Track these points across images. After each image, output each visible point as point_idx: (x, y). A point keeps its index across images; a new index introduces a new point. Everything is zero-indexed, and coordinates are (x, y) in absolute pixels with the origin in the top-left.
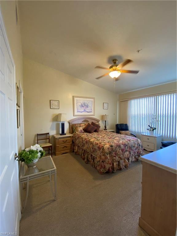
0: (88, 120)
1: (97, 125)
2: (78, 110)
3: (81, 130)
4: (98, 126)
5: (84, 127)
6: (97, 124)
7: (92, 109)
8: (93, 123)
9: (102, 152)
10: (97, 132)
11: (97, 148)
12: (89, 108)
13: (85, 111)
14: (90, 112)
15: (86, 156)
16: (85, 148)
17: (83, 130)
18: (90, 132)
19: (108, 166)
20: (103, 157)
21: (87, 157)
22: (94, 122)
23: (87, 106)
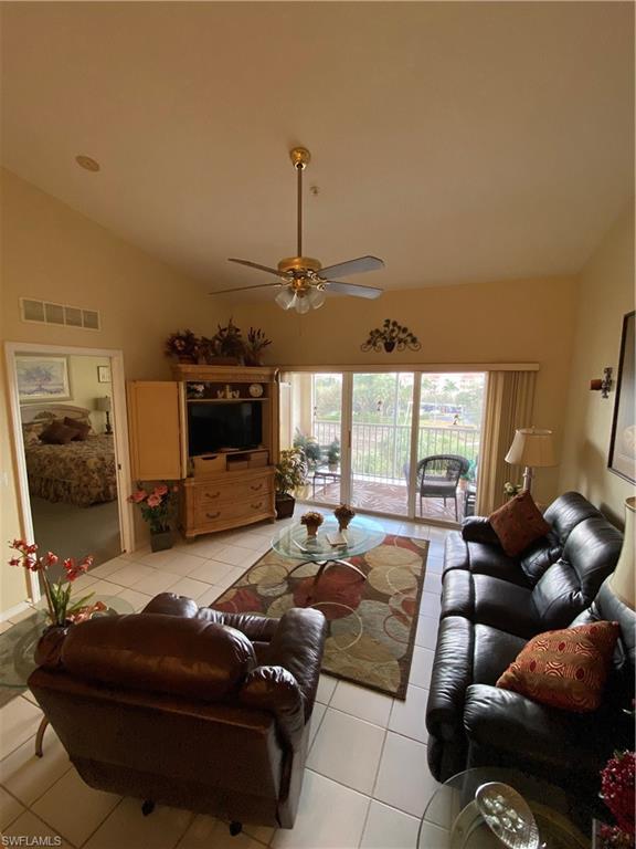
0: (53, 412)
1: (81, 423)
2: (22, 389)
3: (33, 439)
4: (85, 427)
5: (41, 430)
6: (83, 420)
7: (62, 384)
8: (67, 421)
9: (84, 470)
10: (81, 440)
11: (73, 467)
12: (53, 381)
13: (41, 390)
14: (57, 391)
15: (52, 490)
16: (47, 474)
17: (40, 437)
18: (59, 442)
19: (95, 491)
20: (85, 479)
21: (55, 491)
22: (72, 416)
23: (48, 377)
